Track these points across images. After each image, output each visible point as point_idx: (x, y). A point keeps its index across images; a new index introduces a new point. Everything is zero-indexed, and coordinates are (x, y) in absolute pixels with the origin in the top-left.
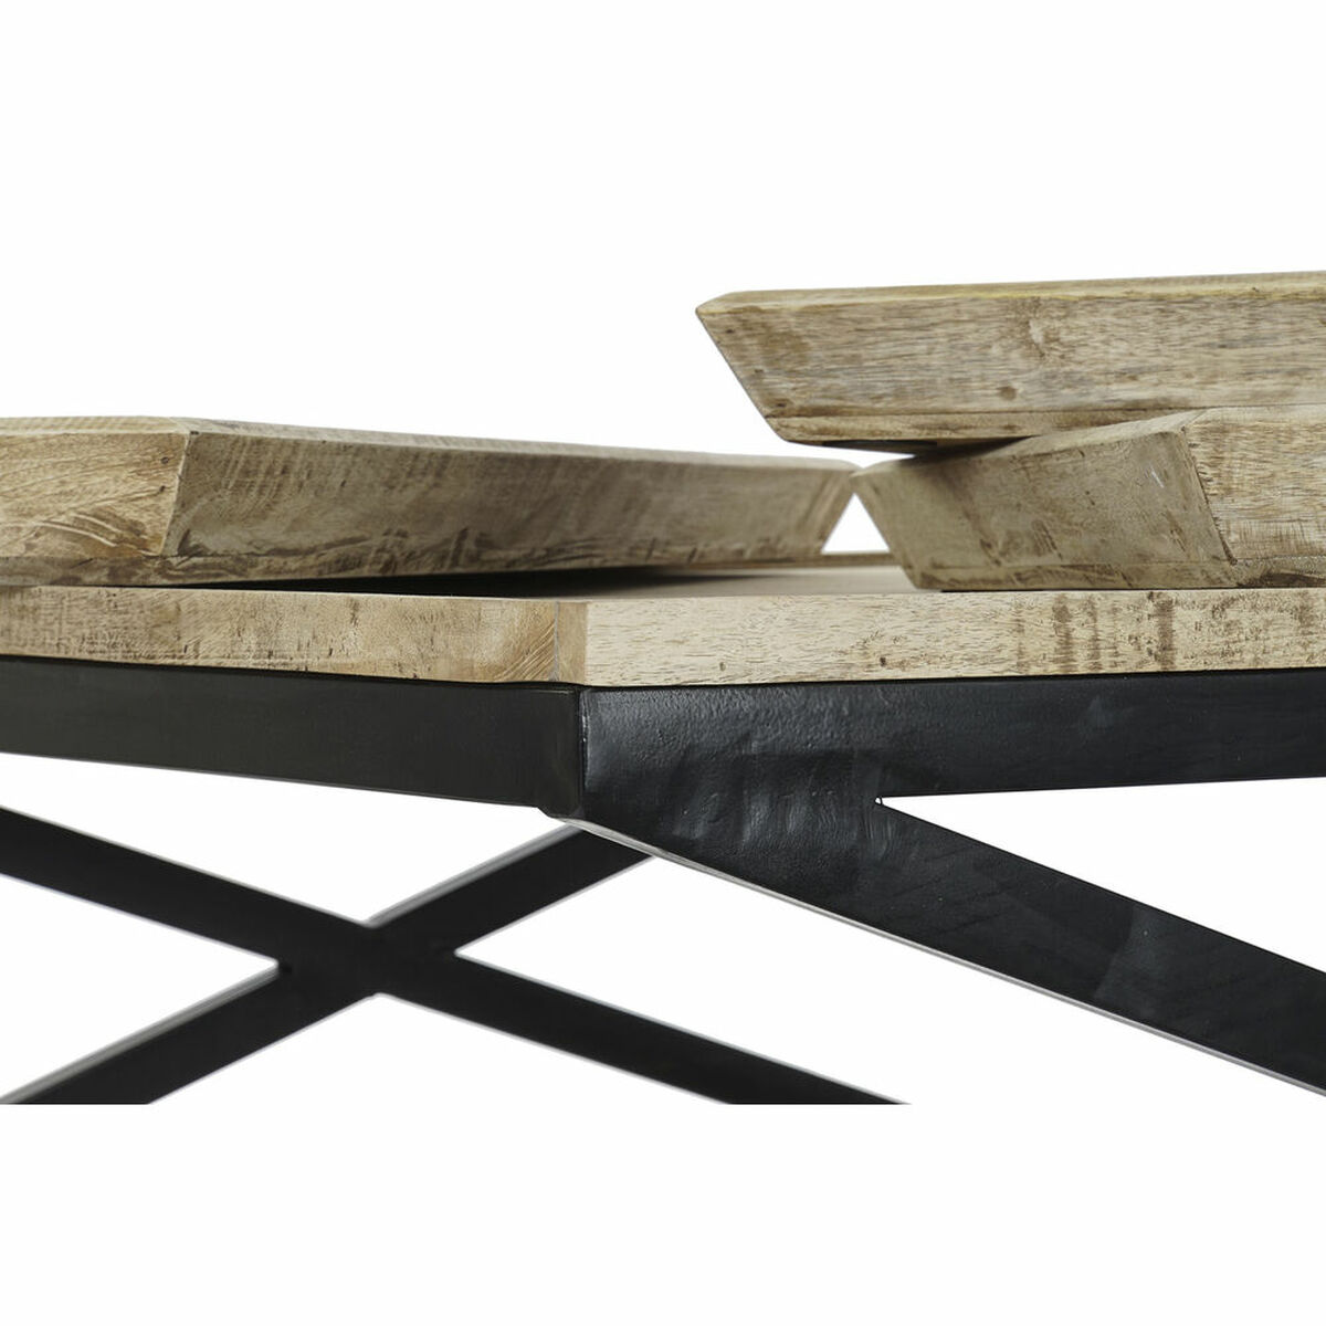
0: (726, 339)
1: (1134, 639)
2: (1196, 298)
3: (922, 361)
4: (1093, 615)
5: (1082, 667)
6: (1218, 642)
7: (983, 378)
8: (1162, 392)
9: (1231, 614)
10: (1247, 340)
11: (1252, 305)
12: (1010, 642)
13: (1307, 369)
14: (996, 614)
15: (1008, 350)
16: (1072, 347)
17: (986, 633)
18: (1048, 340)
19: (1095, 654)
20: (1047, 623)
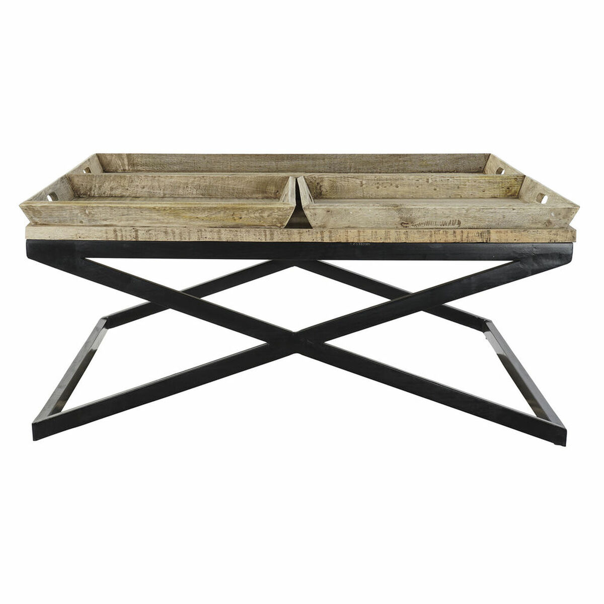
0: (25, 211)
1: (130, 236)
2: (118, 207)
3: (65, 216)
4: (122, 231)
5: (119, 239)
6: (148, 236)
7: (77, 219)
8: (111, 223)
9: (150, 232)
10: (127, 215)
11: (128, 209)
12: (105, 235)
13: (138, 220)
14: (102, 231)
15: (82, 214)
16: (94, 214)
17: (100, 233)
18: (89, 213)
19: (122, 237)
20: (112, 232)
